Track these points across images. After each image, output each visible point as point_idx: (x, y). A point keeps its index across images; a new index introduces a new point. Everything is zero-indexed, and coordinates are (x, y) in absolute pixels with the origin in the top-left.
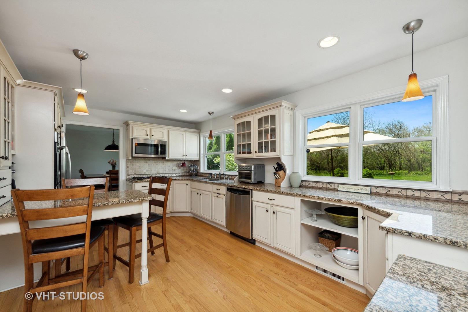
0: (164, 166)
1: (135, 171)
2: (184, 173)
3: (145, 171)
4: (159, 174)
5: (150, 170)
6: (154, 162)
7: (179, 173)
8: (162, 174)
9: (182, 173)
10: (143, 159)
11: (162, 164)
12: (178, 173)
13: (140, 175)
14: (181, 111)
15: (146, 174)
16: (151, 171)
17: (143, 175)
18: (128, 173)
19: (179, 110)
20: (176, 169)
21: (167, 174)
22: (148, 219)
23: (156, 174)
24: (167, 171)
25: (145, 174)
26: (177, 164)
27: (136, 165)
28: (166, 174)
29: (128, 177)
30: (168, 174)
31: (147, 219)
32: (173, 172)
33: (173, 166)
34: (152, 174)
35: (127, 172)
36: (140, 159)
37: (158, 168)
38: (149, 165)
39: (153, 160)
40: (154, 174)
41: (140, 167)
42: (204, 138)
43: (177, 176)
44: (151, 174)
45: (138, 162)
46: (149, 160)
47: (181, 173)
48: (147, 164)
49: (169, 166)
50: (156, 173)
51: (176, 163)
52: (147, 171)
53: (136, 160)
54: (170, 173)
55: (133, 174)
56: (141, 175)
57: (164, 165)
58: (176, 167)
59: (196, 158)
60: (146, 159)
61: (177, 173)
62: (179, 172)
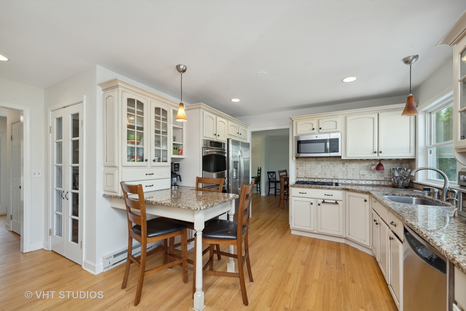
0: (344, 169)
1: (305, 173)
2: (384, 181)
3: (317, 174)
4: (337, 179)
5: (323, 173)
6: (329, 163)
7: (373, 181)
8: (342, 179)
9: (379, 181)
10: (314, 159)
11: (341, 165)
12: (369, 180)
13: (310, 178)
14: (346, 80)
15: (319, 178)
16: (325, 174)
17: (314, 179)
18: (298, 176)
19: (342, 81)
20: (367, 173)
21: (350, 180)
22: (204, 232)
23: (332, 179)
24: (350, 176)
25: (317, 178)
26: (368, 166)
27: (306, 166)
28: (348, 179)
29: (297, 180)
30: (352, 180)
31: (202, 232)
32: (360, 178)
33: (361, 169)
34: (326, 179)
35: (297, 174)
36: (310, 159)
37: (335, 171)
38: (322, 166)
39: (327, 161)
40: (329, 179)
41: (310, 168)
42: (428, 116)
43: (352, 185)
44: (324, 179)
45: (308, 163)
46: (323, 161)
47: (376, 180)
48: (320, 166)
49: (354, 169)
50: (332, 177)
51: (366, 164)
52: (320, 174)
53: (306, 161)
54: (355, 180)
55: (303, 177)
56: (312, 178)
57: (344, 167)
58: (367, 171)
59: (409, 155)
60: (319, 159)
61: (367, 180)
62: (373, 179)
